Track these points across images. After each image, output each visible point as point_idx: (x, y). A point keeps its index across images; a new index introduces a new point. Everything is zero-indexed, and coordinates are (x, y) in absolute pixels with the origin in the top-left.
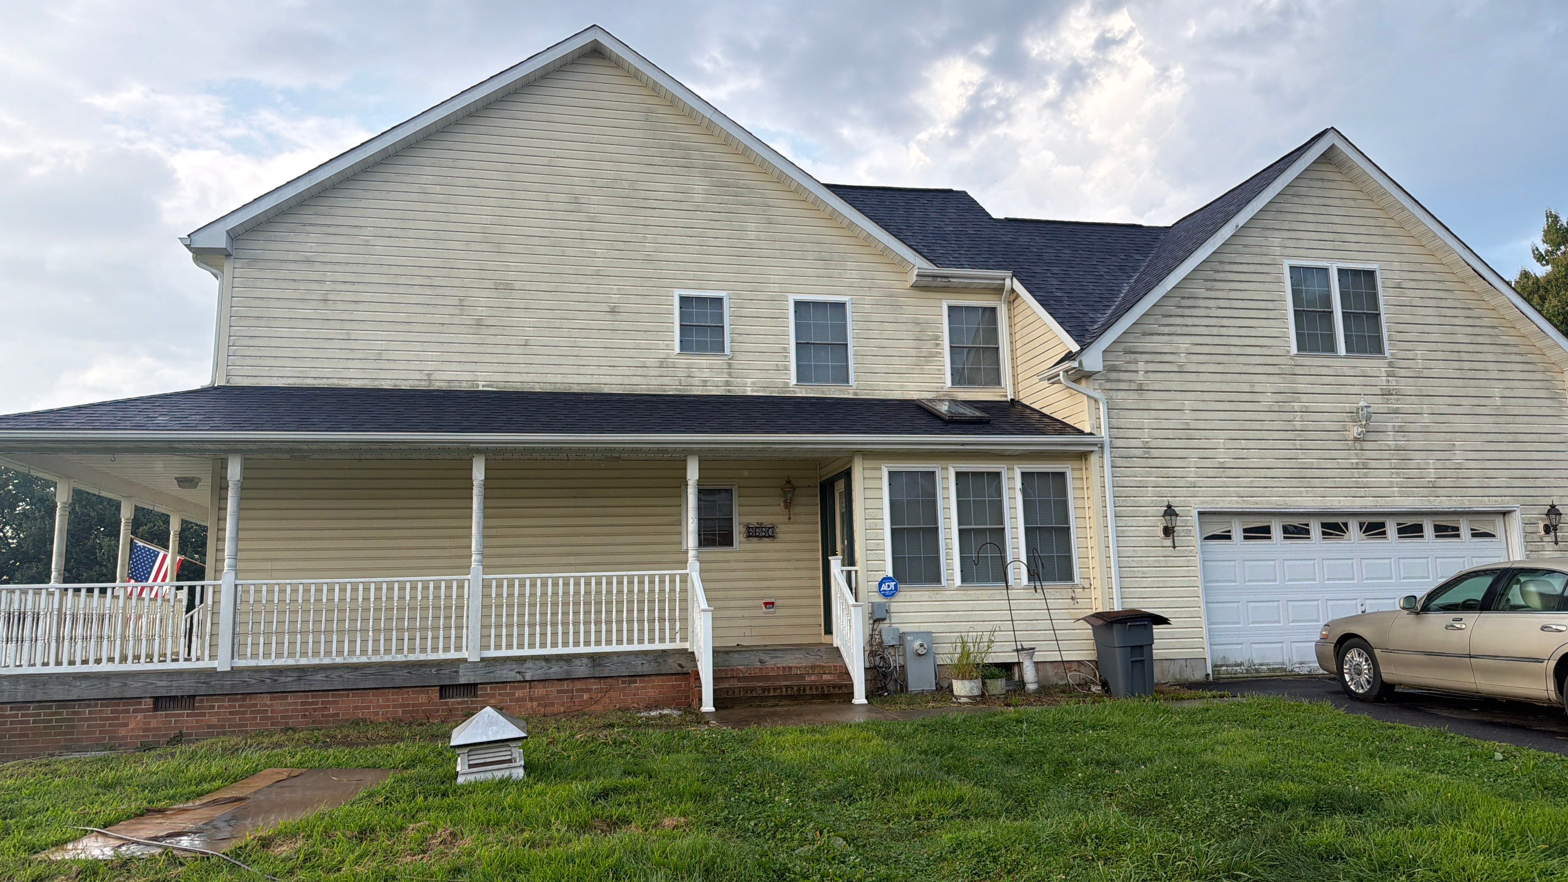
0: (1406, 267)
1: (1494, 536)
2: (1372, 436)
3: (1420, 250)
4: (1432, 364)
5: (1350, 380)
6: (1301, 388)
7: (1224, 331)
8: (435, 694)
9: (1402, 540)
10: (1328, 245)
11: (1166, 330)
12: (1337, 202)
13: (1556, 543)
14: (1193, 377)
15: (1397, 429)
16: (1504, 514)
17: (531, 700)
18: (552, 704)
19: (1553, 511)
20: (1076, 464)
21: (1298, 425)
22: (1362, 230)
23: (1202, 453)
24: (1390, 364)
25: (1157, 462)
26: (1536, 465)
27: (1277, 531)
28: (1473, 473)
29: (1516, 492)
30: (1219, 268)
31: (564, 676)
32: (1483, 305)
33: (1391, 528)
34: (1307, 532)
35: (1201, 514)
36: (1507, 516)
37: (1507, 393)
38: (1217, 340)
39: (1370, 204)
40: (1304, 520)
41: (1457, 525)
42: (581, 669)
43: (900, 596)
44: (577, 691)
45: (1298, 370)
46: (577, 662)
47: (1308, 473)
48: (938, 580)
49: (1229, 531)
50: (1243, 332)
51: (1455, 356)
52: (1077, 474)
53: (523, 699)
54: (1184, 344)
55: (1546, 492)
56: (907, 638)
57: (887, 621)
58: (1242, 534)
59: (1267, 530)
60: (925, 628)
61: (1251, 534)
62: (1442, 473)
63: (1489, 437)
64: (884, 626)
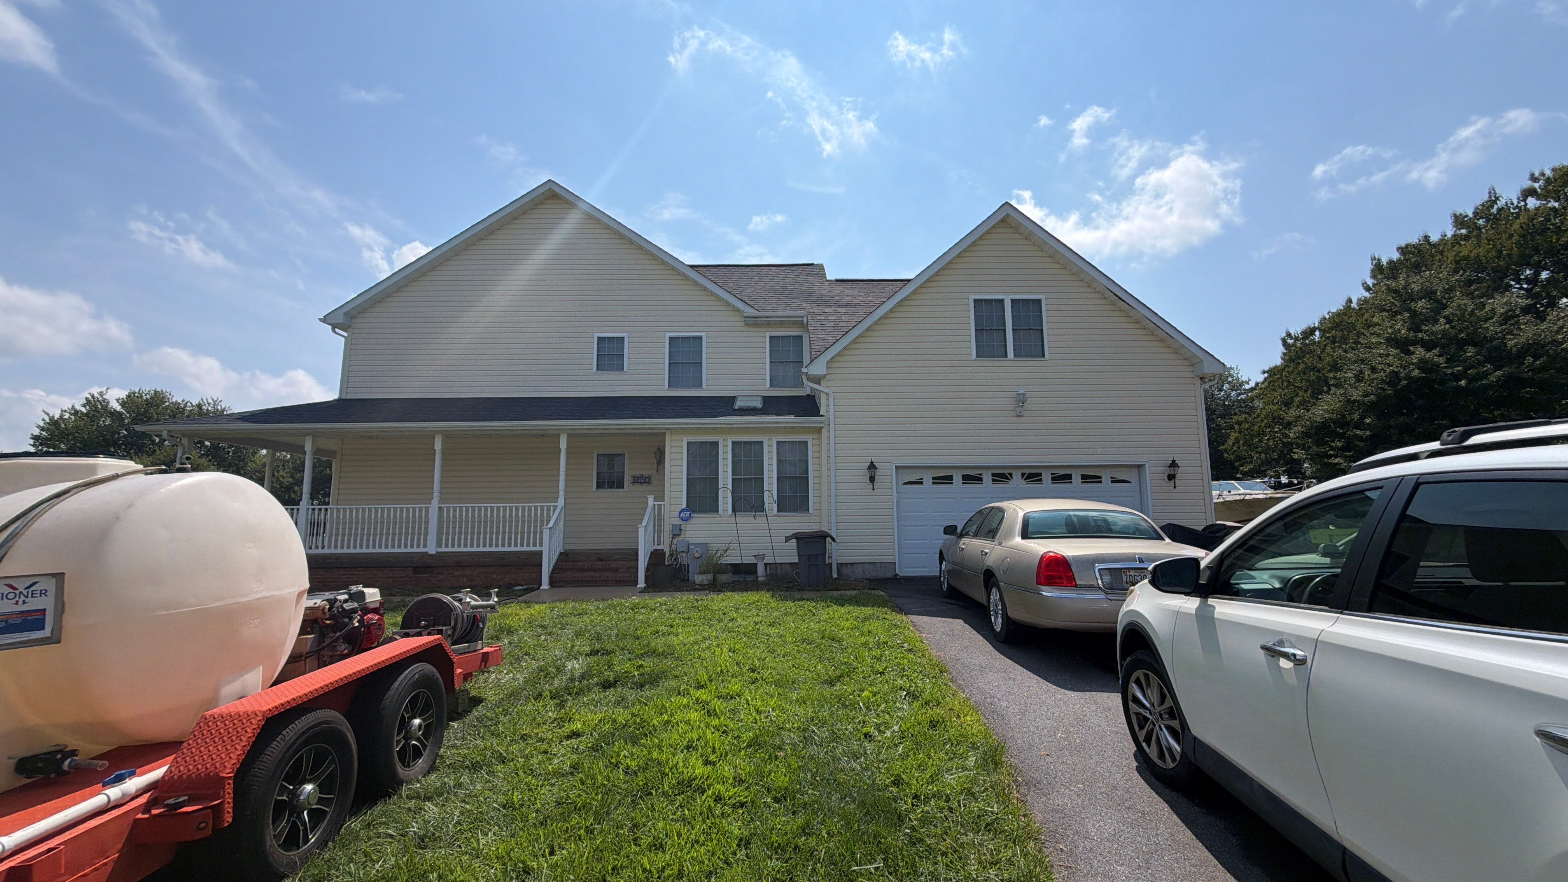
1: (1130, 482)
2: (1031, 414)
5: (1015, 375)
6: (978, 382)
7: (921, 345)
9: (1055, 485)
11: (880, 346)
13: (1174, 488)
14: (896, 377)
15: (1052, 409)
16: (1140, 467)
19: (1174, 464)
20: (815, 436)
21: (975, 407)
23: (900, 427)
24: (1050, 364)
25: (868, 434)
27: (957, 478)
29: (1147, 451)
33: (1046, 477)
34: (981, 479)
35: (897, 467)
38: (915, 352)
40: (978, 472)
41: (1099, 475)
43: (693, 521)
44: (490, 573)
45: (976, 370)
47: (982, 439)
48: (717, 511)
49: (922, 479)
50: (936, 345)
52: (815, 442)
54: (892, 355)
55: (1169, 451)
56: (691, 547)
57: (682, 536)
58: (931, 481)
59: (950, 478)
60: (704, 541)
61: (937, 480)
62: (1089, 438)
63: (1128, 413)
64: (680, 539)
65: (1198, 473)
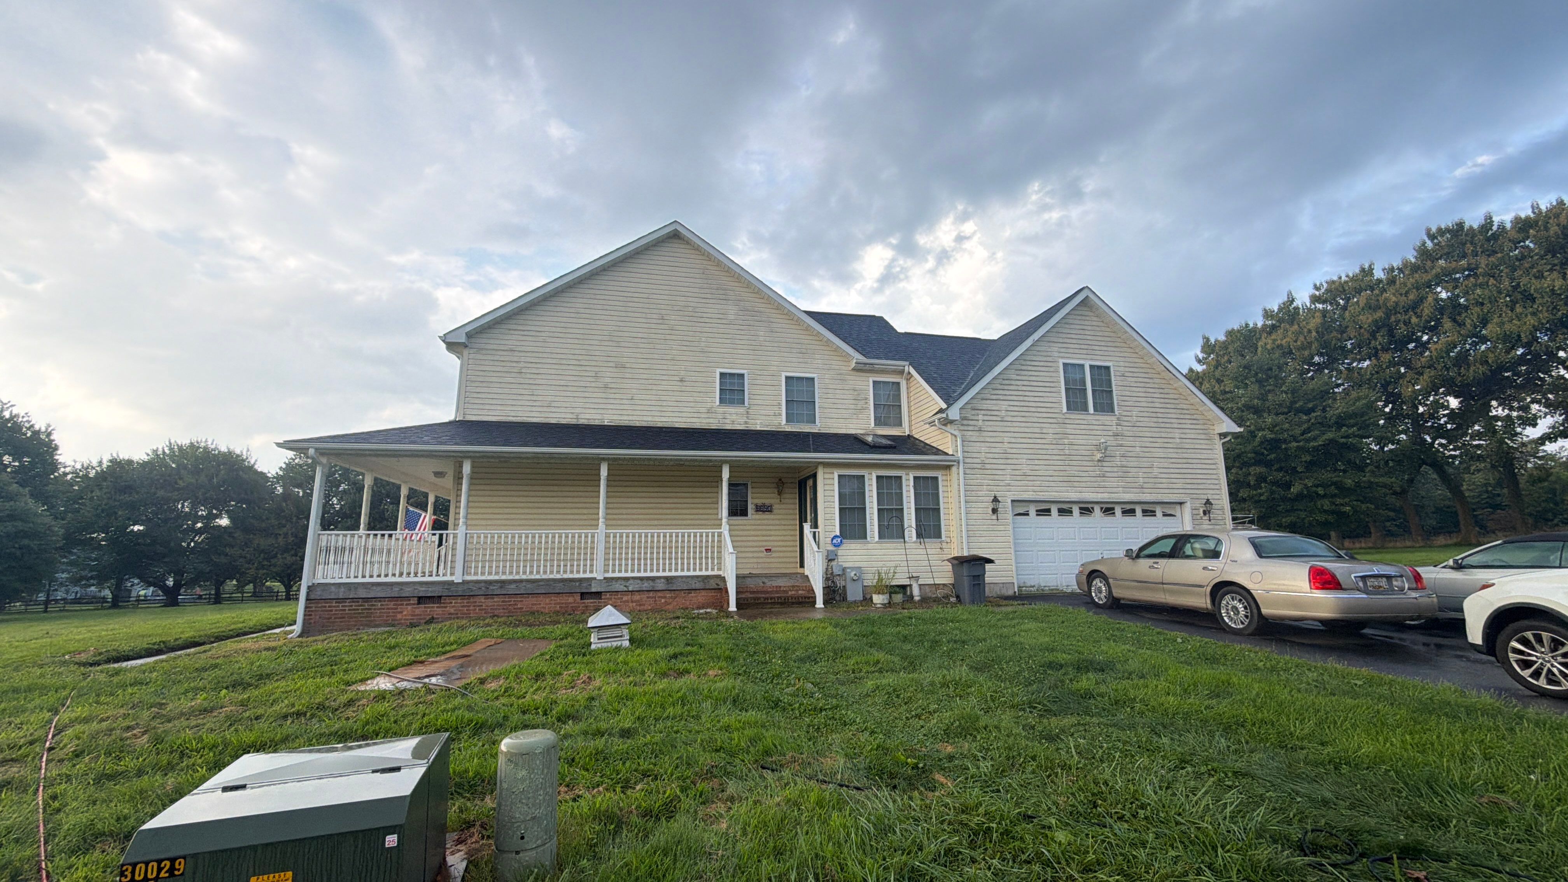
0: (1127, 364)
1: (1175, 516)
2: (1107, 459)
3: (1135, 355)
4: (1142, 419)
5: (1096, 427)
6: (1069, 431)
7: (1026, 399)
8: (578, 597)
9: (1124, 517)
10: (1085, 352)
11: (994, 397)
12: (1089, 328)
13: (1210, 520)
14: (1009, 424)
15: (1122, 455)
16: (1181, 503)
17: (632, 602)
18: (644, 605)
19: (1208, 502)
20: (944, 472)
21: (1067, 452)
22: (1103, 344)
23: (1013, 467)
24: (1118, 419)
25: (989, 472)
26: (1199, 476)
27: (1054, 511)
28: (1164, 481)
29: (1188, 491)
30: (1024, 363)
31: (651, 589)
32: (1170, 387)
33: (1118, 511)
34: (1071, 512)
35: (1013, 501)
36: (1182, 505)
37: (1183, 436)
38: (1023, 404)
39: (1108, 330)
40: (1069, 505)
41: (1154, 510)
42: (660, 585)
43: (843, 547)
44: (658, 597)
45: (1067, 421)
46: (658, 581)
47: (1072, 479)
48: (866, 538)
49: (1028, 511)
50: (1037, 399)
51: (1154, 415)
52: (944, 478)
53: (627, 601)
54: (1004, 405)
55: (1204, 491)
56: (845, 570)
57: (836, 561)
58: (1035, 513)
59: (1049, 510)
60: (857, 565)
61: (1040, 513)
62: (1146, 480)
63: (1173, 460)
64: (834, 563)
65: (1222, 509)
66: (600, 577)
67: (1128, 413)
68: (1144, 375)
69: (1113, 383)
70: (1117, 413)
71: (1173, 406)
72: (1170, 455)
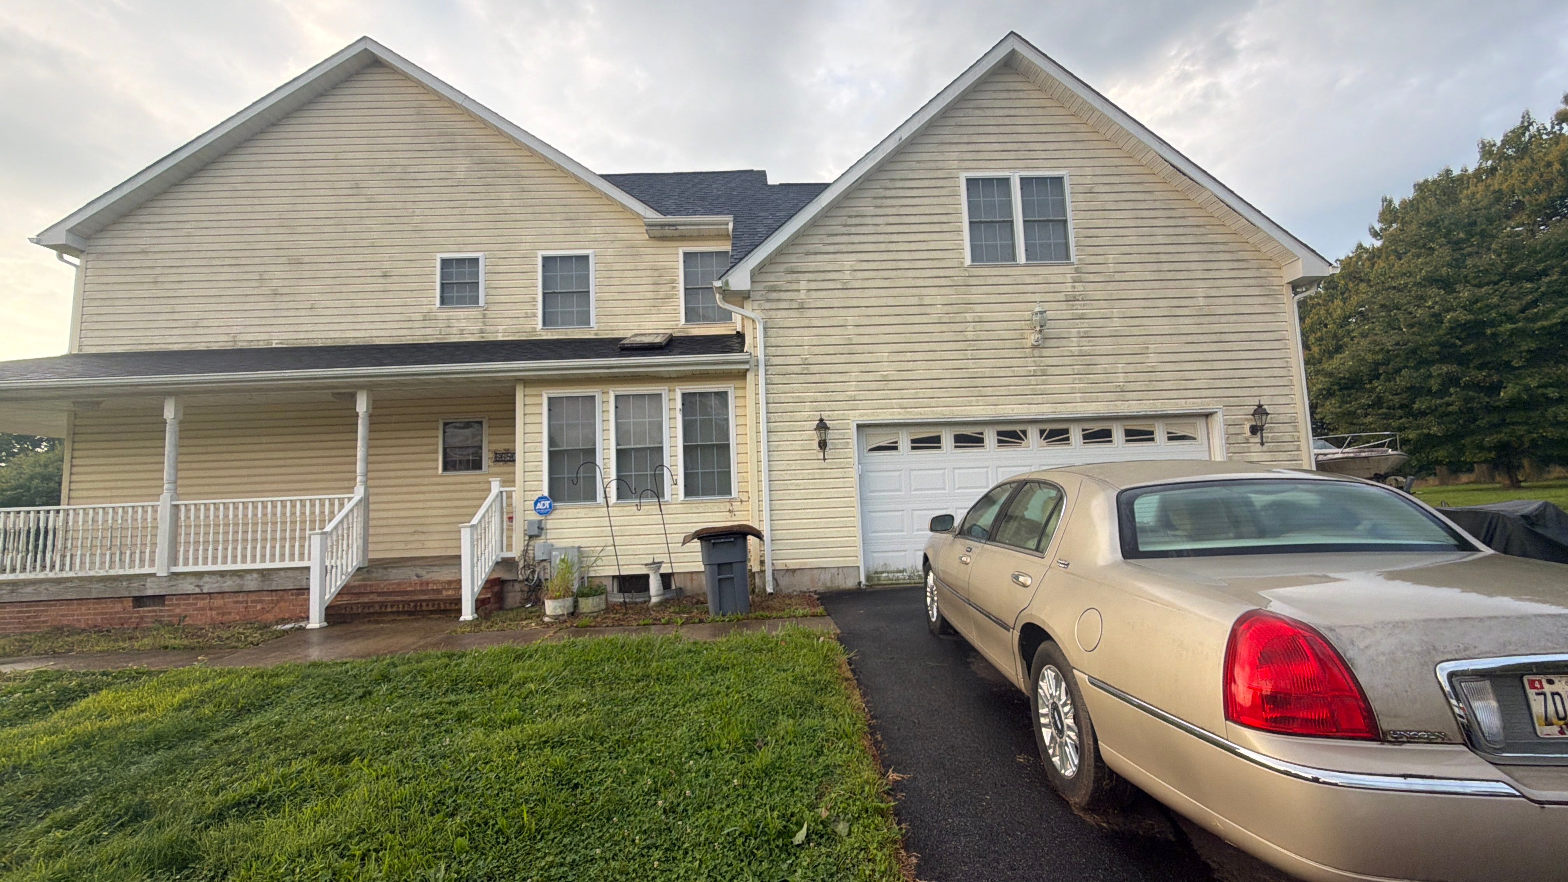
0: (1098, 171)
1: (1194, 439)
2: (1053, 343)
3: (1116, 153)
4: (1126, 267)
5: (1030, 288)
6: (975, 298)
7: (892, 247)
8: (129, 604)
9: (1088, 446)
10: (1012, 155)
11: (831, 249)
12: (1023, 112)
13: (1262, 444)
14: (857, 293)
15: (1082, 335)
16: (1207, 416)
17: (211, 609)
18: (230, 613)
19: (1260, 411)
20: (739, 384)
21: (970, 335)
22: (1051, 138)
23: (863, 367)
24: (1077, 270)
25: (816, 378)
26: (1243, 364)
27: (947, 440)
28: (1168, 376)
29: (1219, 393)
30: (890, 184)
31: (236, 589)
32: (1187, 204)
33: (1077, 434)
34: (981, 441)
35: (859, 426)
36: (1210, 418)
37: (1213, 292)
38: (885, 256)
39: (1061, 111)
40: (978, 429)
41: (1151, 429)
42: (251, 584)
44: (252, 602)
45: (973, 281)
46: (248, 577)
47: (980, 382)
48: (594, 498)
49: (896, 442)
50: (913, 246)
51: (1153, 258)
52: (740, 393)
53: (203, 609)
54: (848, 261)
55: (1255, 392)
56: (554, 553)
57: (543, 537)
58: (910, 445)
59: (937, 439)
60: (573, 543)
61: (919, 444)
62: (1132, 377)
63: (1190, 338)
64: (538, 542)
65: (1293, 422)
66: (162, 572)
67: (1100, 259)
68: (1136, 188)
69: (1069, 207)
70: (1073, 258)
71: (1191, 239)
72: (1185, 329)
